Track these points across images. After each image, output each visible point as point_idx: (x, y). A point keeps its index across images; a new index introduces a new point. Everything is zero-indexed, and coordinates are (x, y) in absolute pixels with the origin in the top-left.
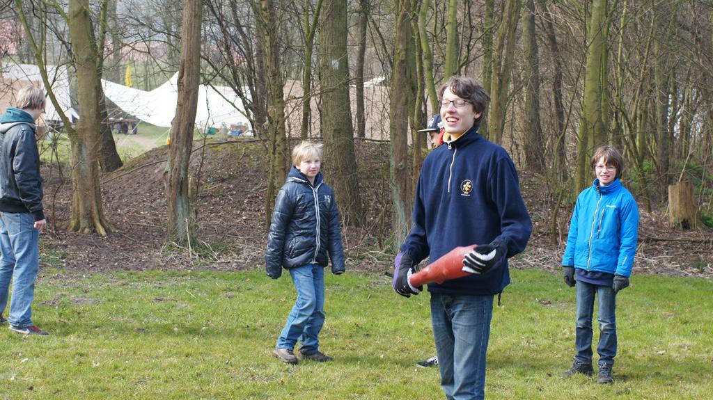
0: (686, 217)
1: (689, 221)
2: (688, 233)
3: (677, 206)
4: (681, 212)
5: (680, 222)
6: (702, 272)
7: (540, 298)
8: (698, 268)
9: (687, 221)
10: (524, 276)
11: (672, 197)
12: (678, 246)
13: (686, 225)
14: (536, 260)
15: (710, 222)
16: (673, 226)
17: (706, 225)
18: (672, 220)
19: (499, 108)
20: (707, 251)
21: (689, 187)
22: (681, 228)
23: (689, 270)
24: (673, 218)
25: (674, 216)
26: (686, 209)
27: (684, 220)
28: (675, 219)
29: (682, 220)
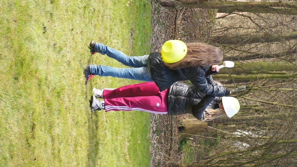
0: (186, 129)
1: (183, 130)
2: (177, 130)
3: (192, 123)
4: (189, 125)
5: (183, 125)
6: (154, 132)
7: (134, 29)
8: (156, 131)
10: (147, 23)
12: (168, 122)
13: (181, 129)
14: (157, 33)
15: (184, 143)
16: (180, 121)
17: (182, 141)
19: (250, 7)
20: (166, 139)
21: (205, 130)
22: (179, 126)
23: (154, 125)
24: (185, 121)
25: (186, 122)
26: (191, 129)
27: (184, 128)
28: (184, 122)
29: (184, 127)
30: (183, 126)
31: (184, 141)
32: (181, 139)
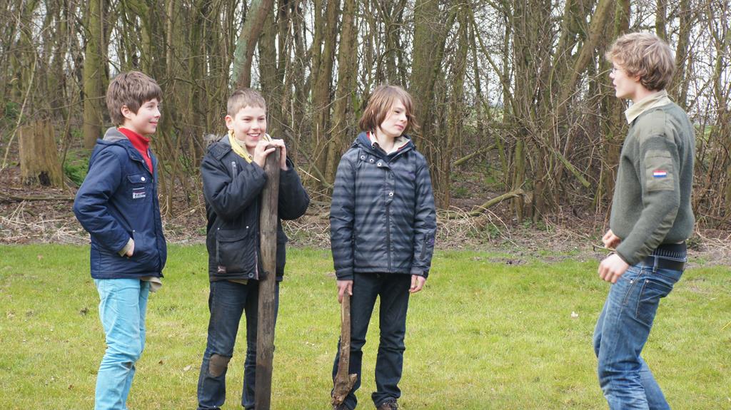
0: (45, 169)
1: (49, 175)
2: (49, 189)
3: (33, 155)
4: (37, 162)
5: (37, 176)
9: (46, 174)
11: (25, 142)
13: (45, 180)
15: (76, 174)
16: (27, 181)
18: (25, 172)
21: (47, 128)
22: (38, 183)
24: (27, 171)
25: (28, 168)
26: (45, 158)
27: (42, 173)
28: (29, 172)
29: (40, 173)
30: (39, 176)
31: (73, 174)
32: (69, 180)
